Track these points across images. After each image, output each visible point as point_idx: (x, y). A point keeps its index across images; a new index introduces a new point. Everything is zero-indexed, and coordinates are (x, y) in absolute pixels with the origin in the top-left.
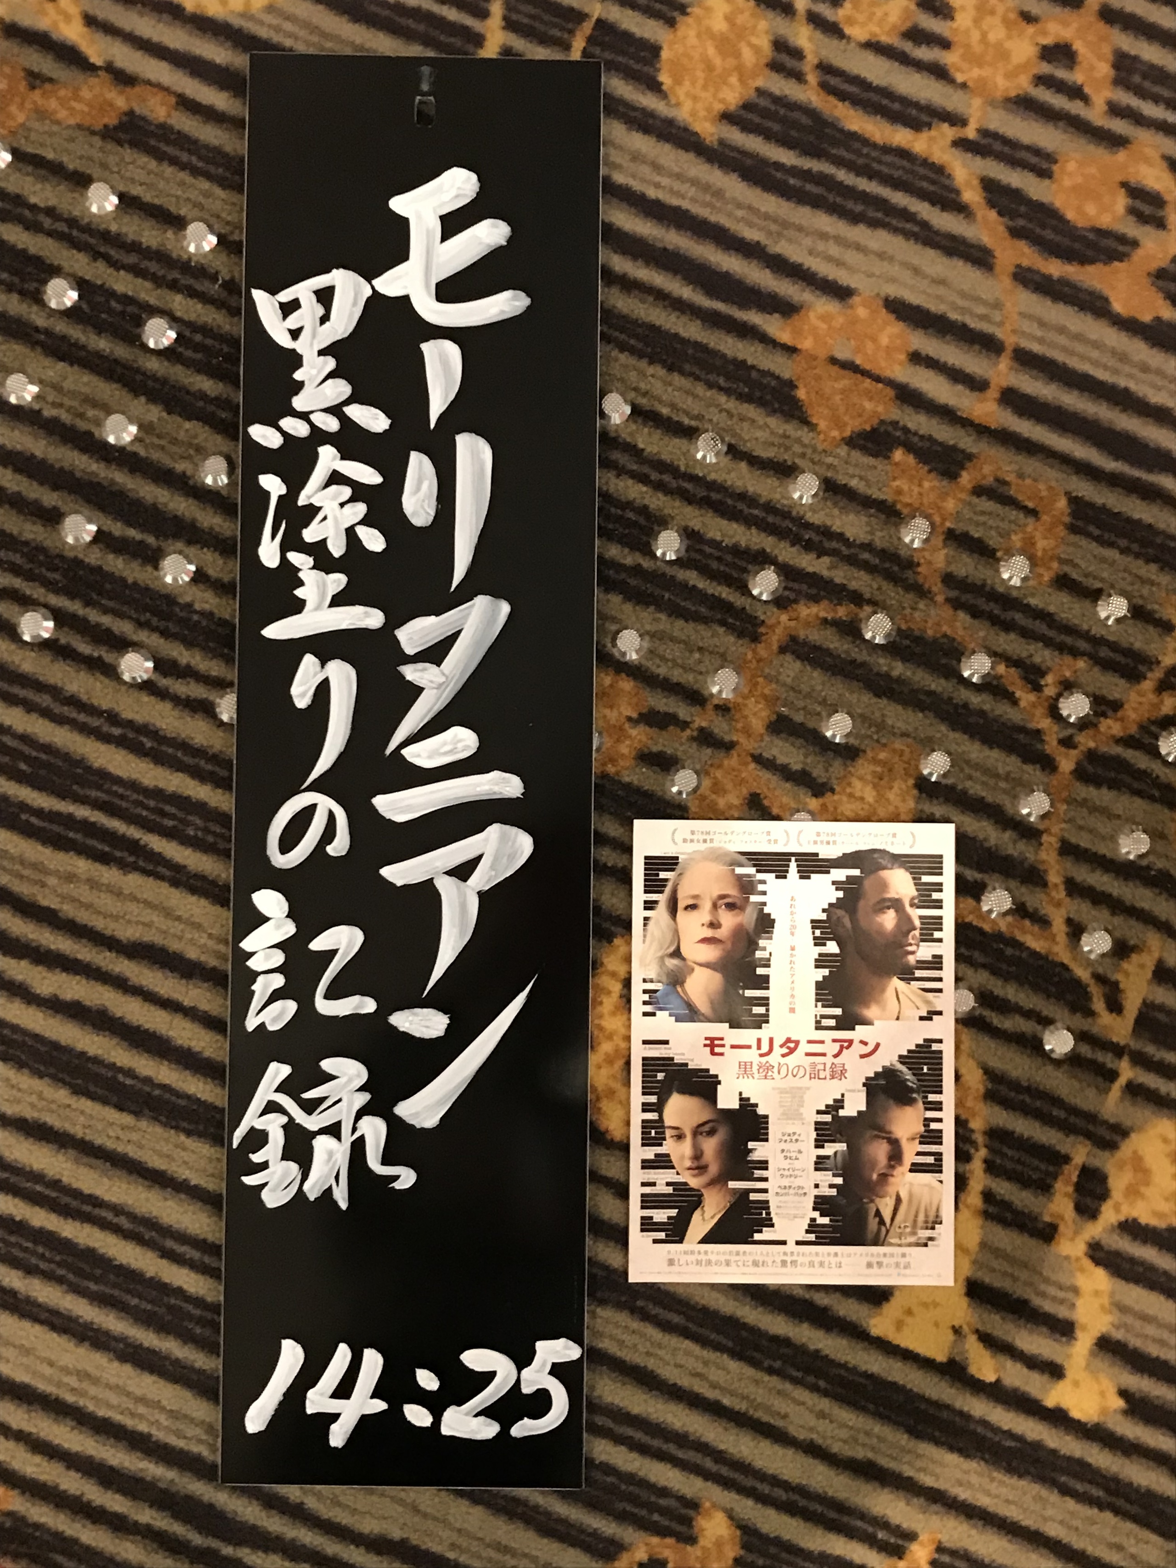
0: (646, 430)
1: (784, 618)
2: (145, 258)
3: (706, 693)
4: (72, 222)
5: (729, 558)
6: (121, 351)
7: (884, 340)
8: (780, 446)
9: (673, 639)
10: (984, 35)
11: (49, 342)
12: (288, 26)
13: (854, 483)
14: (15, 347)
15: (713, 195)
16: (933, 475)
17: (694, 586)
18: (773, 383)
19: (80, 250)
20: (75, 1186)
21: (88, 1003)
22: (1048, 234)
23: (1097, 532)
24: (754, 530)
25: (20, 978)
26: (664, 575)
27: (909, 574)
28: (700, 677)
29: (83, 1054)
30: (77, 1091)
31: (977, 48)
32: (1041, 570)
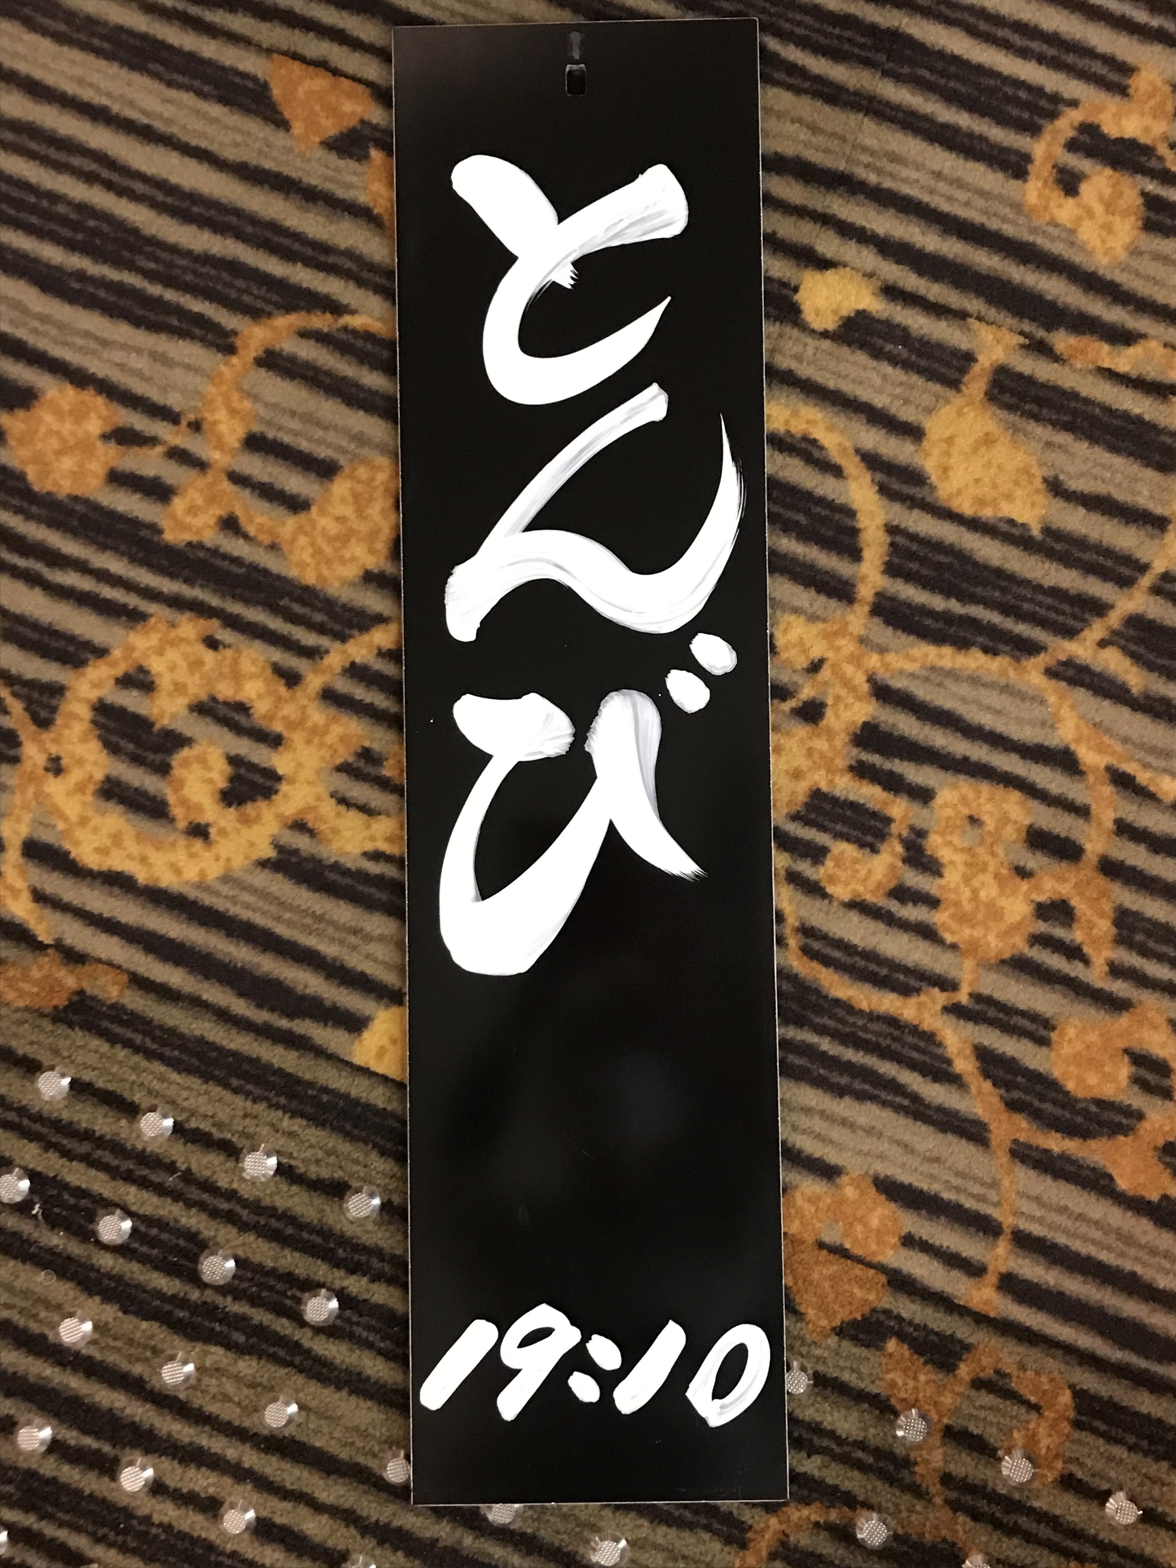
1: (773, 1521)
2: (98, 1147)
6: (75, 1248)
7: (875, 1222)
10: (975, 892)
12: (246, 897)
13: (846, 1376)
16: (929, 1367)
22: (1048, 1107)
23: (1103, 1427)
27: (905, 1473)
31: (968, 907)
32: (1045, 1472)
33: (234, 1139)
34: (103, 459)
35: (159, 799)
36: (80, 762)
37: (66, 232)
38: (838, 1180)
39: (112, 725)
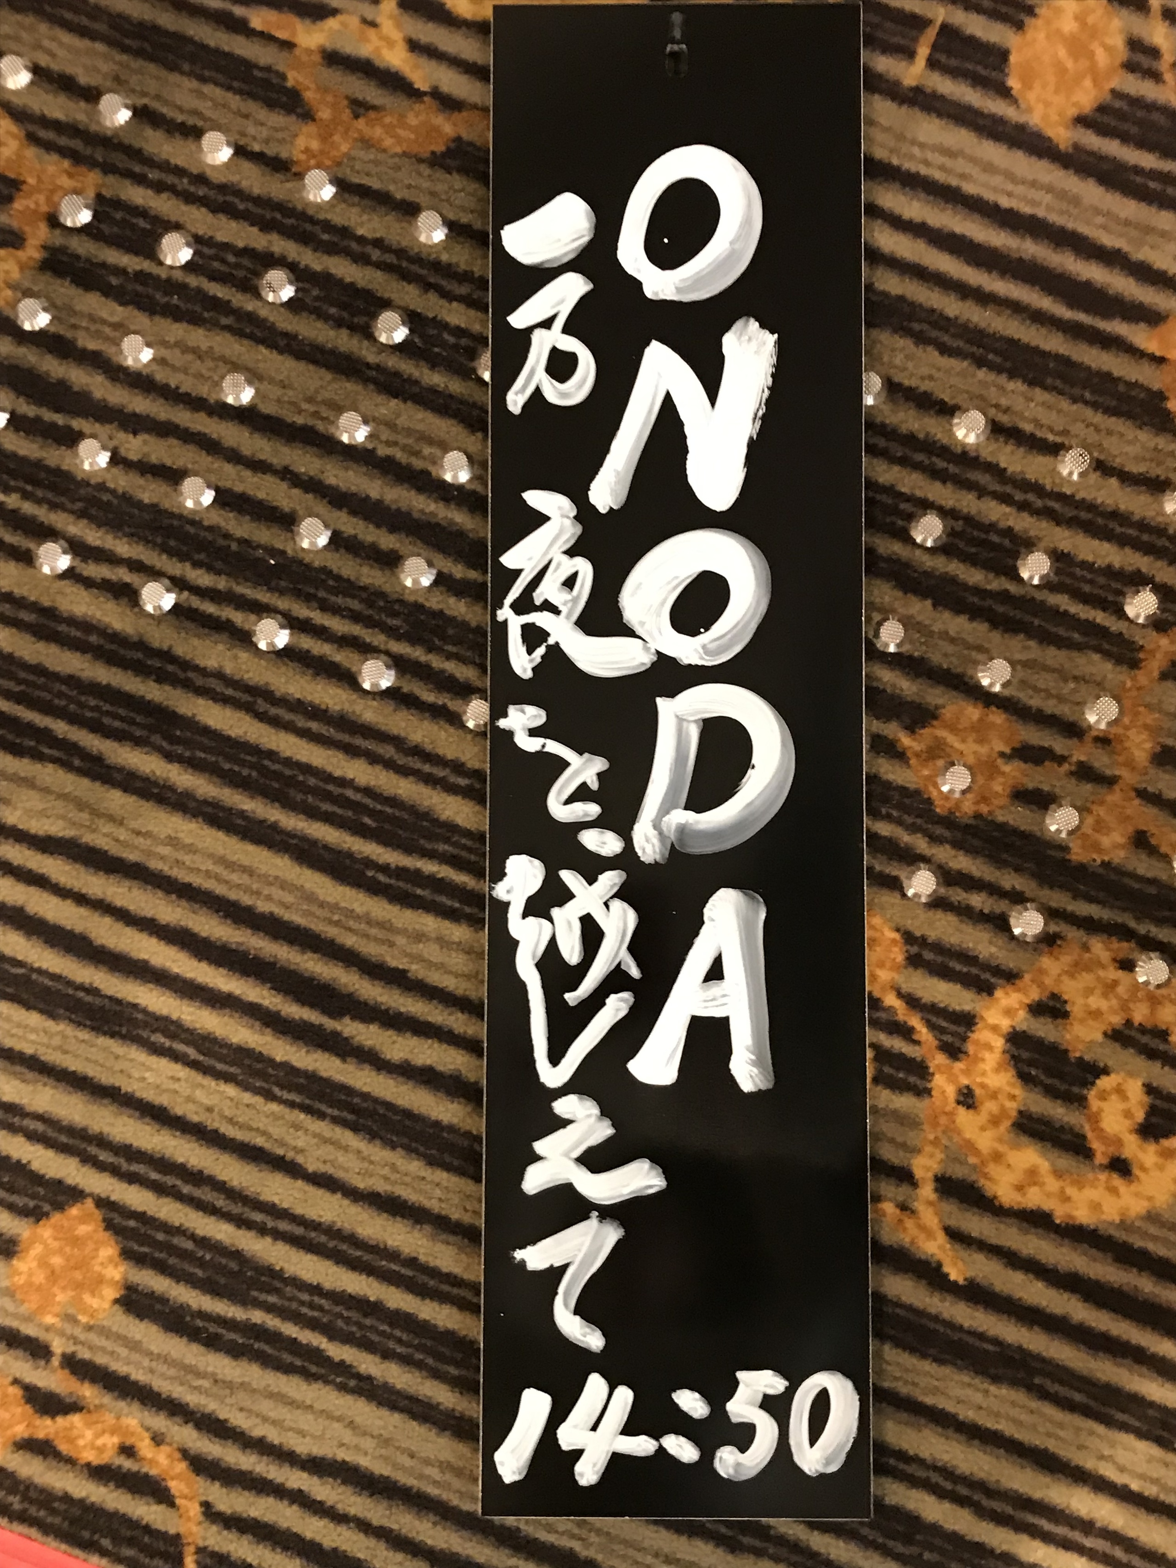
0: (1009, 448)
3: (1085, 725)
4: (401, 253)
5: (1102, 580)
8: (1152, 460)
9: (1046, 668)
11: (382, 378)
14: (348, 385)
15: (1069, 203)
17: (1066, 611)
18: (1142, 395)
19: (409, 282)
20: (432, 1264)
21: (440, 1068)
24: (1128, 550)
25: (369, 1043)
26: (1033, 599)
28: (1076, 708)
29: (437, 1124)
30: (432, 1162)
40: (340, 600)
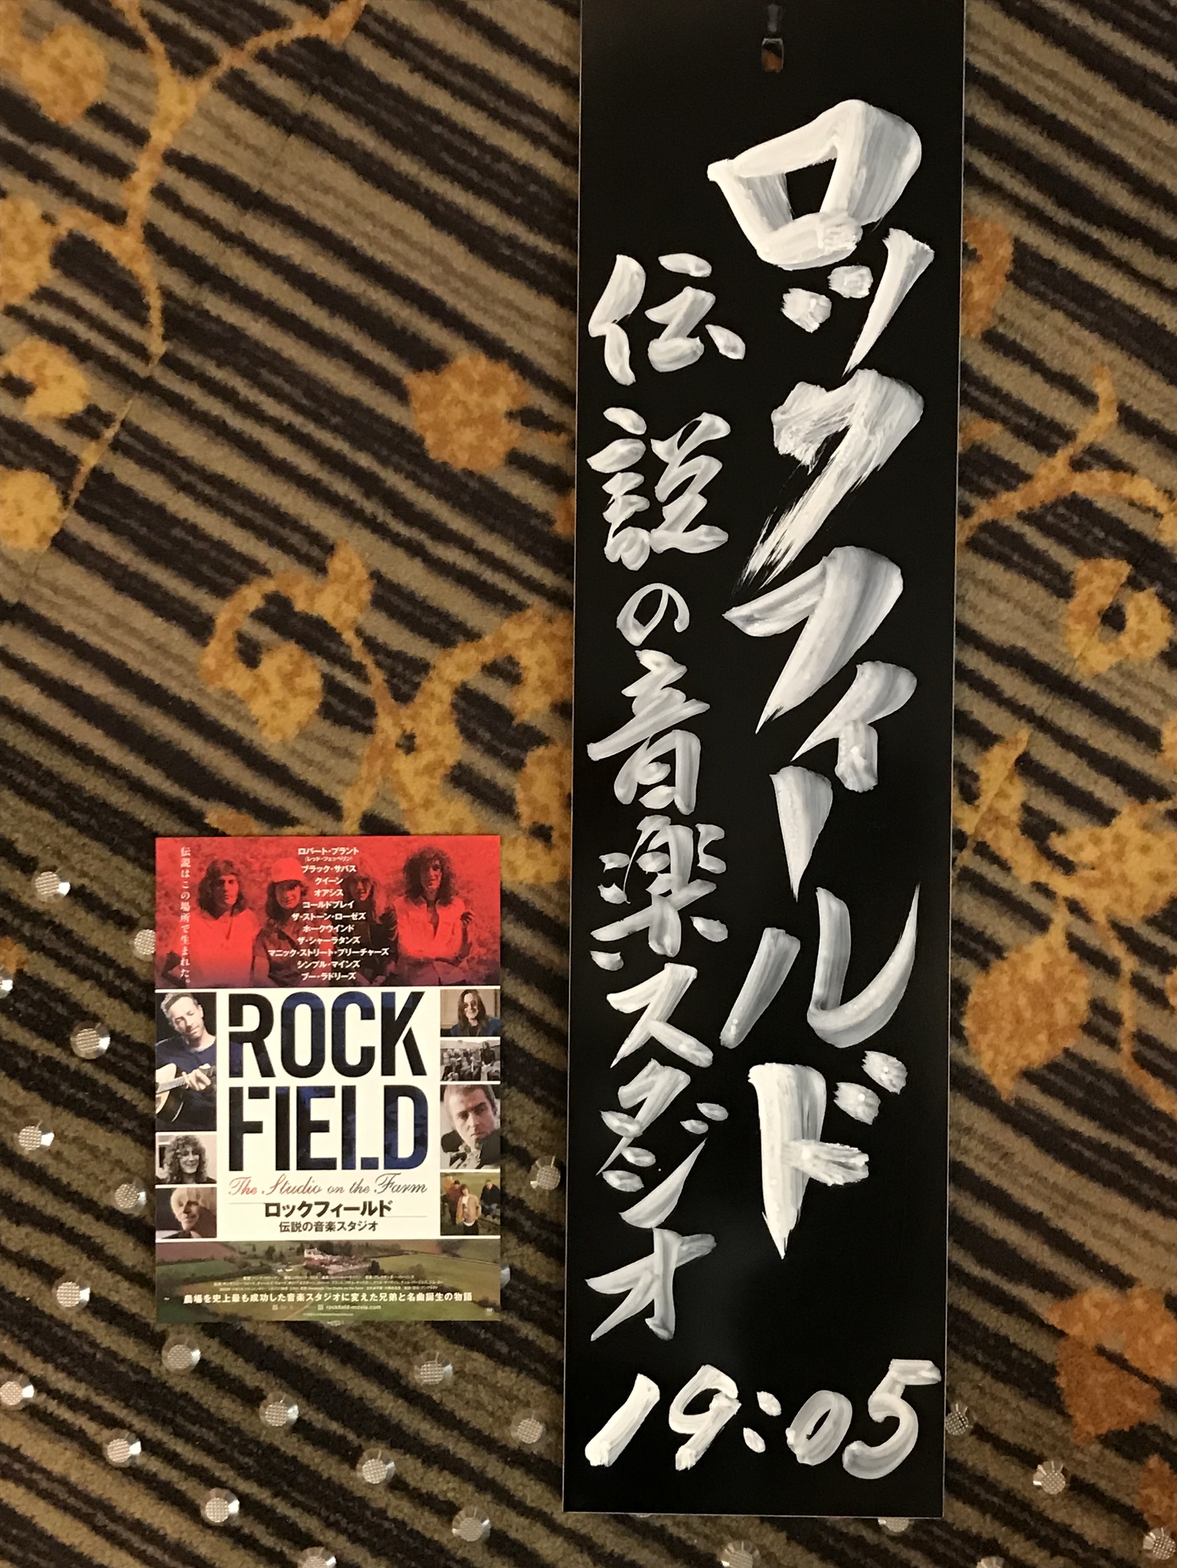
5: (958, 1542)
7: (1158, 1339)
8: (1030, 1433)
13: (1103, 1484)
15: (1001, 1157)
18: (1034, 1366)
24: (988, 1518)
26: (887, 1550)
33: (529, 1149)
34: (505, 438)
35: (508, 793)
36: (434, 744)
37: (506, 193)
38: (1129, 1291)
39: (473, 711)
40: (195, 1429)
